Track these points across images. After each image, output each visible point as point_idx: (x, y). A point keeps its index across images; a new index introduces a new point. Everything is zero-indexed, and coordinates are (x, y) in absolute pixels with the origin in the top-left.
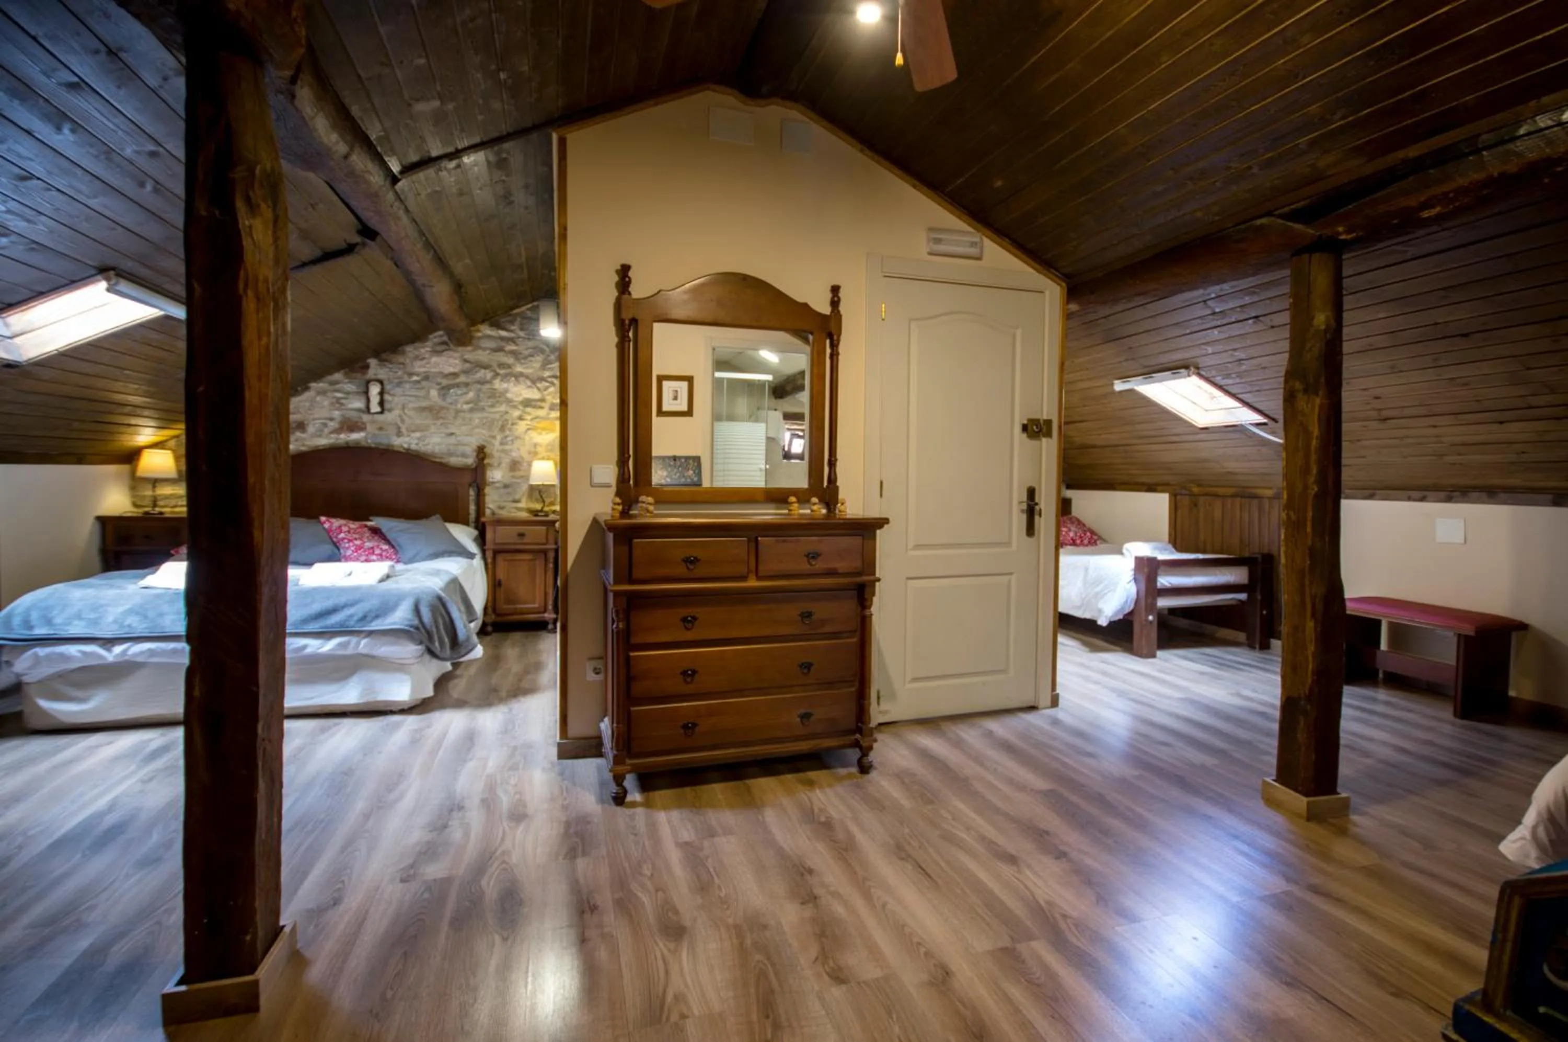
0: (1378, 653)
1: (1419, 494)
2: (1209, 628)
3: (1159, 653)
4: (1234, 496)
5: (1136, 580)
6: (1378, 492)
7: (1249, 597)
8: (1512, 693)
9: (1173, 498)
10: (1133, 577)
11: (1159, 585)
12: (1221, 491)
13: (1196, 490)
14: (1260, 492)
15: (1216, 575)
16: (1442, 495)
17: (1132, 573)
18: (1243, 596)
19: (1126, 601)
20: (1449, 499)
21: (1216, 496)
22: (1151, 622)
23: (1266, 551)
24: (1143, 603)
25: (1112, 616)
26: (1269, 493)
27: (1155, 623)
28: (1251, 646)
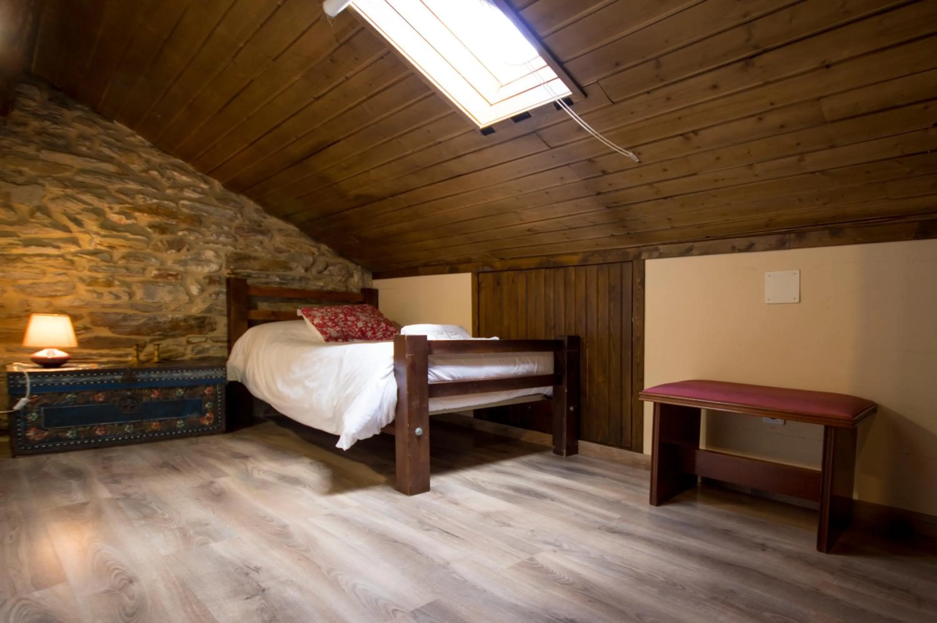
0: (697, 451)
1: (744, 242)
2: (515, 431)
3: (435, 481)
4: (538, 268)
5: (396, 372)
6: (696, 244)
7: (554, 390)
8: (855, 497)
9: (476, 278)
10: (392, 368)
11: (431, 378)
12: (524, 263)
13: (498, 265)
14: (566, 259)
15: (515, 364)
16: (773, 239)
17: (392, 361)
18: (548, 390)
19: (381, 407)
20: (781, 245)
21: (519, 269)
22: (419, 438)
23: (572, 333)
24: (405, 409)
25: (360, 432)
26: (575, 259)
27: (427, 438)
28: (558, 452)
